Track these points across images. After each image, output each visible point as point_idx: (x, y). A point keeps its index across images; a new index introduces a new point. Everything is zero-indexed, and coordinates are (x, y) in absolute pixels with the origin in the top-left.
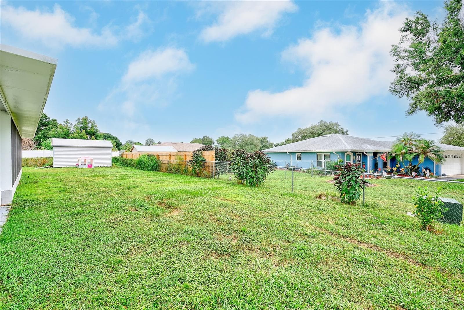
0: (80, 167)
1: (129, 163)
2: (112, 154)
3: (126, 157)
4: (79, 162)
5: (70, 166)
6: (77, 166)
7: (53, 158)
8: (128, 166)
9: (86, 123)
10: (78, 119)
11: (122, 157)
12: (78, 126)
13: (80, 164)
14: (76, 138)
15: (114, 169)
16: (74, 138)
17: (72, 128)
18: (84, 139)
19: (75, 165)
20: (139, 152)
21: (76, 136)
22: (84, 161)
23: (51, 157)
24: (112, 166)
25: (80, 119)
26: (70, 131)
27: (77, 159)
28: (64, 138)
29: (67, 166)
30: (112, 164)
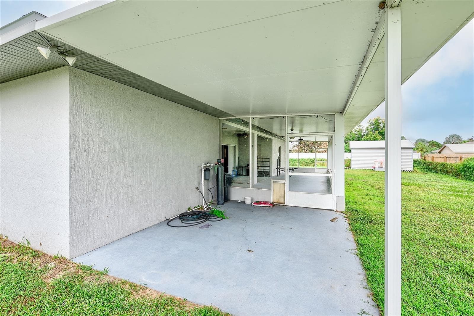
0: (376, 170)
1: (439, 168)
2: (413, 156)
3: (433, 160)
4: (376, 164)
5: (366, 168)
6: (373, 168)
7: (350, 159)
8: (437, 172)
9: (378, 124)
10: (370, 121)
11: (425, 159)
12: (370, 127)
13: (376, 166)
14: (369, 140)
15: (416, 175)
16: (367, 140)
17: (364, 130)
18: (377, 140)
19: (372, 167)
20: (455, 153)
21: (369, 137)
22: (380, 163)
23: (348, 158)
24: (414, 171)
25: (372, 120)
26: (362, 134)
27: (374, 161)
28: (357, 140)
29: (364, 168)
30: (413, 168)
